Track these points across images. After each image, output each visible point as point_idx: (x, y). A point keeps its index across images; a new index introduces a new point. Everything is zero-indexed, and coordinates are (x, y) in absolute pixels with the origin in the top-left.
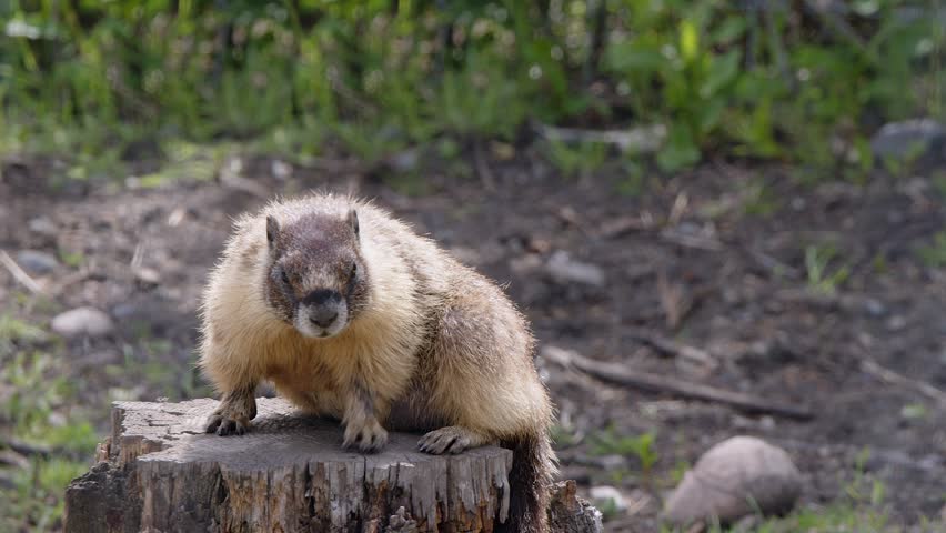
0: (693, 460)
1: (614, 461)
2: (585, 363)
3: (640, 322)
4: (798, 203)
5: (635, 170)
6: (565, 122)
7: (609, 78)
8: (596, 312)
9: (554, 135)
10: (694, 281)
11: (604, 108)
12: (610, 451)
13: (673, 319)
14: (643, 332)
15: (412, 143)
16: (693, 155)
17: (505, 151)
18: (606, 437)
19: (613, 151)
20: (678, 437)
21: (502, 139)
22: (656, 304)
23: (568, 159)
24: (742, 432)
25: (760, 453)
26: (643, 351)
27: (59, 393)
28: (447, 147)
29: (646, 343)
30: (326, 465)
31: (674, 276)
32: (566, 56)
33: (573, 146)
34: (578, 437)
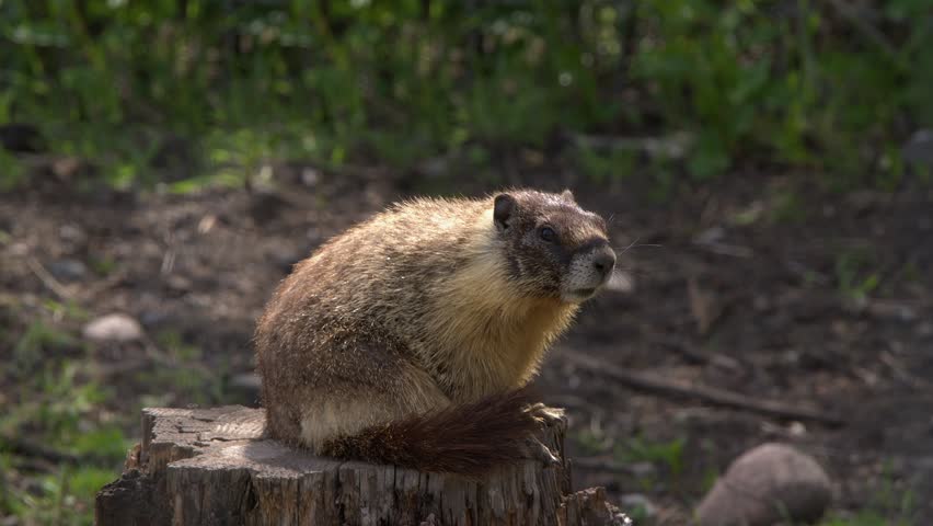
0: (723, 468)
1: (643, 468)
2: (615, 370)
3: (671, 329)
4: (829, 211)
5: (665, 178)
6: (596, 129)
7: (639, 85)
8: (627, 319)
9: (584, 143)
10: (723, 288)
11: (634, 115)
12: (639, 458)
13: (703, 326)
14: (674, 340)
15: (441, 150)
16: (723, 162)
17: (535, 158)
18: (635, 444)
19: (644, 159)
20: (707, 444)
21: (532, 146)
22: (687, 310)
23: (598, 166)
24: (772, 438)
25: (789, 460)
26: (673, 358)
27: (89, 399)
28: (477, 154)
29: (676, 350)
30: (356, 471)
31: (704, 283)
32: (596, 63)
33: (603, 153)
34: (608, 444)
